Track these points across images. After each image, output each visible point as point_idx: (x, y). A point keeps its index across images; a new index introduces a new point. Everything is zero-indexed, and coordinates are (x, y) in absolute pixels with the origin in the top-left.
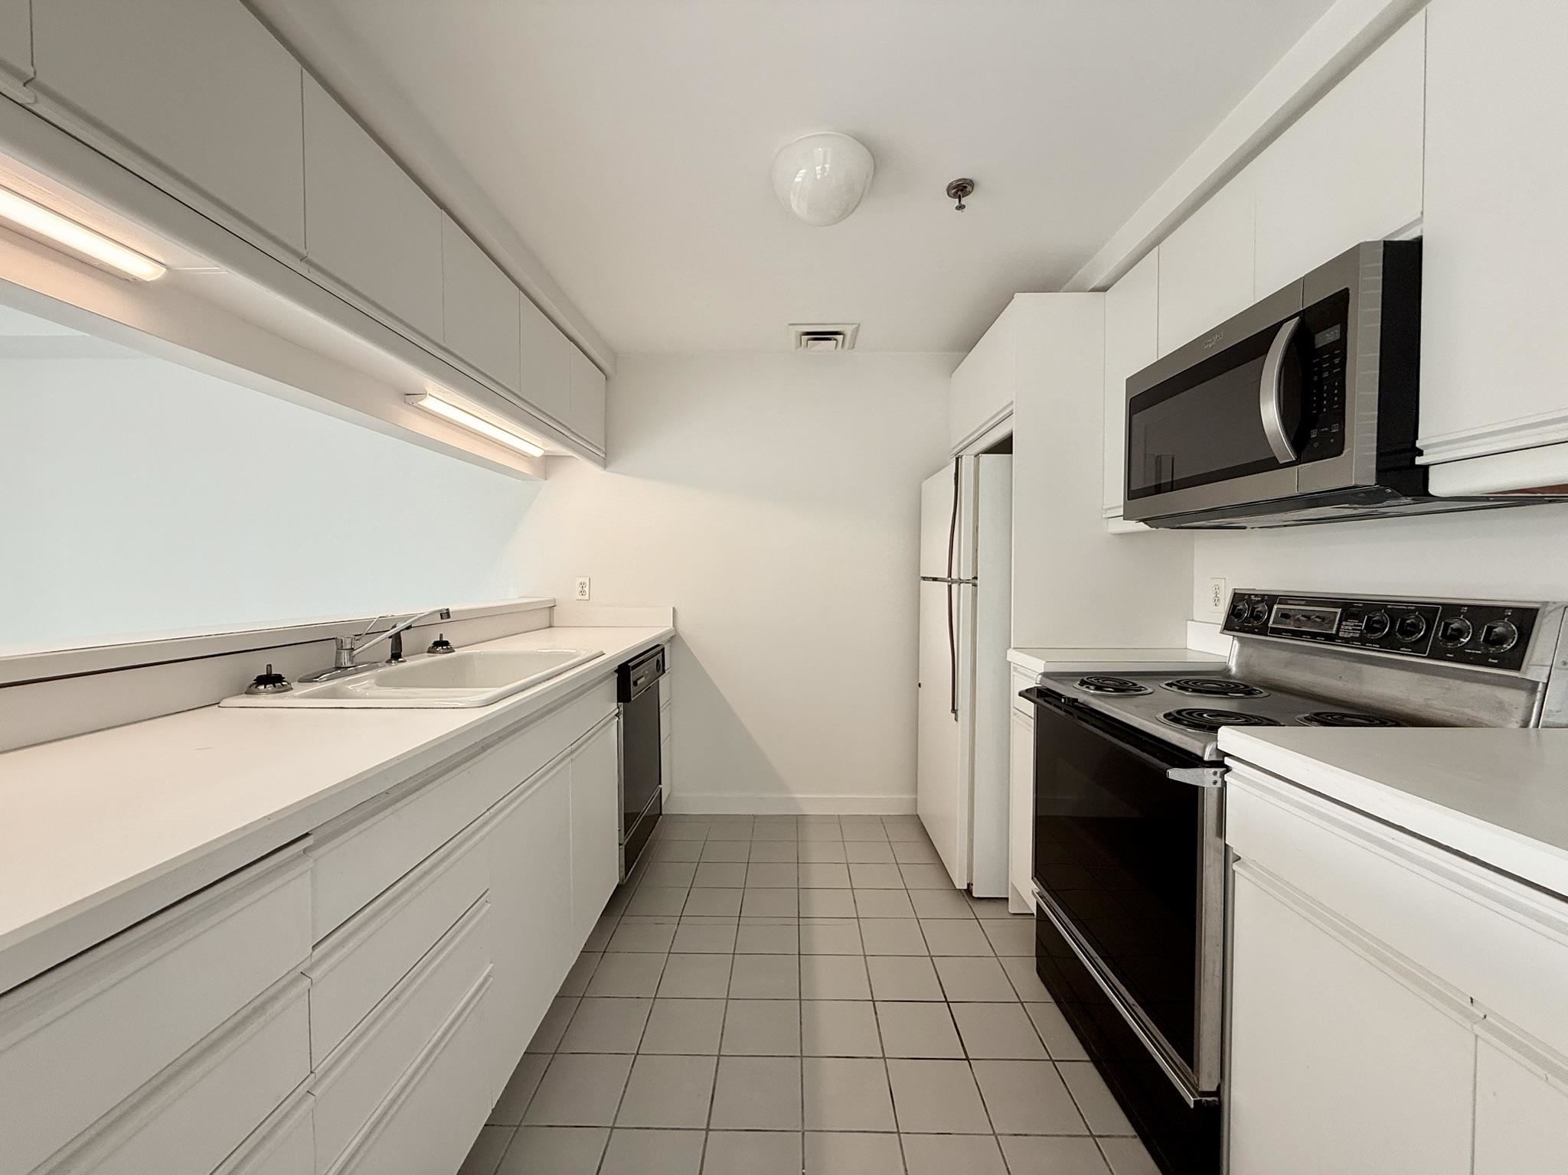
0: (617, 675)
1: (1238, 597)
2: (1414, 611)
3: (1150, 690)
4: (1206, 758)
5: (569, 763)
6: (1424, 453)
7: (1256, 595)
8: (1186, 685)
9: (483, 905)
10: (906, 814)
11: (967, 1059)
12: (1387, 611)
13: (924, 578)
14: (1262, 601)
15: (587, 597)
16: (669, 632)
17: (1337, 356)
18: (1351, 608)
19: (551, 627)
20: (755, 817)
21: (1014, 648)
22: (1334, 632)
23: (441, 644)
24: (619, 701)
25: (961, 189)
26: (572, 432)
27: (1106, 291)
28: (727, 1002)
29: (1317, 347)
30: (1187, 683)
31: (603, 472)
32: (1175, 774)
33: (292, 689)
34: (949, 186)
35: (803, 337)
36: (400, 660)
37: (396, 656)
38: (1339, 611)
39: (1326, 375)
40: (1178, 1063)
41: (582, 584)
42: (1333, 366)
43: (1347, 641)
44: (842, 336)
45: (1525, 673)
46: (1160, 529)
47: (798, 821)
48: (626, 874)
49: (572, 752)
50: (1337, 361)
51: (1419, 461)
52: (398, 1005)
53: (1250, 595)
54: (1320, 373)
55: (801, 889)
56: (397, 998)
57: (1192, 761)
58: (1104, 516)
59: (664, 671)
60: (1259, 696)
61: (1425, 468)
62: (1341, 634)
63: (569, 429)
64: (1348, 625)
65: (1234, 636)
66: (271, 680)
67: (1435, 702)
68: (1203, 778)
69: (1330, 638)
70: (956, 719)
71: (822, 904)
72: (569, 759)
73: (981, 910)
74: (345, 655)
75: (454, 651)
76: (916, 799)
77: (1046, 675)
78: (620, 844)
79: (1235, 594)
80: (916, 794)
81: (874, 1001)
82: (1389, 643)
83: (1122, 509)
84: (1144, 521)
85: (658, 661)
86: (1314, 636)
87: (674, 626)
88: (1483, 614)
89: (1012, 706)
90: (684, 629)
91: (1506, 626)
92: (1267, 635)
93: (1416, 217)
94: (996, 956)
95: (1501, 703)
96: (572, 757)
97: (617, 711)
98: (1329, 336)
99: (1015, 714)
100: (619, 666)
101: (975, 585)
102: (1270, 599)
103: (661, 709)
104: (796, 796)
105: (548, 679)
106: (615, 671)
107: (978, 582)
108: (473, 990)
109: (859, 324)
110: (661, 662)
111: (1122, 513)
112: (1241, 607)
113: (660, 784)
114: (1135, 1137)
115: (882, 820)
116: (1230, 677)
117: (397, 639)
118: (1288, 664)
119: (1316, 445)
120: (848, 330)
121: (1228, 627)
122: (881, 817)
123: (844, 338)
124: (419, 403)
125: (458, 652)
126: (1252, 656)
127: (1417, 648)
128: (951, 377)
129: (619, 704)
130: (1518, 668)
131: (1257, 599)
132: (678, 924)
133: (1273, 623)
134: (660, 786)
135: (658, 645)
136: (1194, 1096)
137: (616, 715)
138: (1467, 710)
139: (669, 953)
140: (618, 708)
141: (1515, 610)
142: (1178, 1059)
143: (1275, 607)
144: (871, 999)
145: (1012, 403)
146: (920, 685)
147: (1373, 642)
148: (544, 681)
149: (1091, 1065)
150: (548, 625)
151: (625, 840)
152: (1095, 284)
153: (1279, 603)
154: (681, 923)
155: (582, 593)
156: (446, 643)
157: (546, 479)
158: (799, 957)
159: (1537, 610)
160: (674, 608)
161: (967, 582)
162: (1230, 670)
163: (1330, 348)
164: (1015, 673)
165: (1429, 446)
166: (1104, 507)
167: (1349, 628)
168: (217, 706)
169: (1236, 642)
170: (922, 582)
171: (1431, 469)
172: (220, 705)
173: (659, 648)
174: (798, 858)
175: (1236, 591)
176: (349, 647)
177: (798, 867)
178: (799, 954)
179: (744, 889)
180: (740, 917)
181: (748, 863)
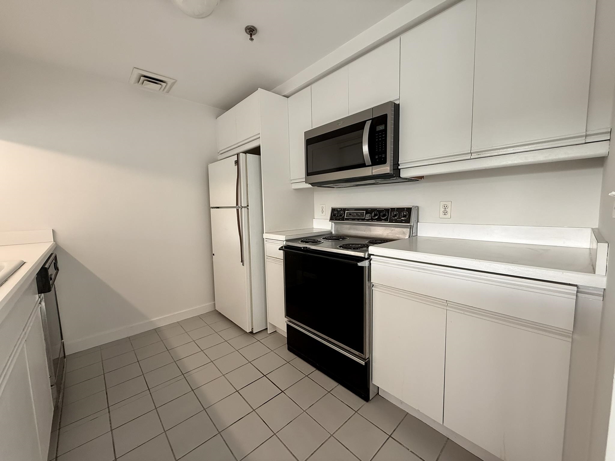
1: (333, 210)
2: (384, 210)
3: (322, 241)
4: (366, 257)
6: (400, 165)
7: (339, 209)
8: (328, 238)
10: (210, 311)
11: (282, 392)
12: (377, 211)
13: (212, 208)
14: (341, 210)
17: (383, 134)
18: (369, 211)
20: (129, 338)
21: (265, 233)
22: (364, 218)
24: (39, 293)
25: (251, 31)
27: (288, 98)
28: (166, 433)
29: (377, 130)
30: (328, 237)
32: (360, 264)
34: (246, 28)
35: (141, 77)
38: (365, 211)
39: (380, 139)
40: (357, 354)
42: (382, 137)
43: (368, 220)
44: (165, 84)
45: (411, 224)
46: (315, 187)
47: (157, 331)
50: (384, 136)
51: (399, 167)
53: (337, 209)
54: (379, 138)
55: (176, 362)
57: (362, 259)
58: (291, 182)
59: (58, 270)
60: (347, 239)
61: (400, 169)
62: (366, 218)
64: (368, 215)
65: (332, 222)
67: (389, 234)
68: (365, 264)
69: (363, 220)
70: (243, 265)
71: (190, 364)
73: (258, 337)
76: (215, 303)
77: (287, 241)
79: (332, 209)
80: (215, 301)
81: (238, 391)
82: (379, 220)
83: (305, 179)
84: (310, 184)
85: (55, 264)
86: (358, 220)
87: (55, 242)
88: (400, 210)
89: (265, 256)
90: (62, 242)
91: (406, 212)
92: (344, 221)
93: (398, 98)
94: (272, 351)
95: (404, 232)
97: (39, 300)
98: (381, 127)
99: (267, 258)
100: (40, 270)
101: (248, 209)
102: (344, 210)
104: (152, 320)
106: (36, 276)
107: (249, 207)
109: (176, 81)
111: (305, 181)
112: (335, 213)
113: (63, 339)
114: (338, 385)
115: (200, 317)
116: (333, 235)
118: (350, 229)
119: (378, 160)
120: (170, 82)
121: (331, 219)
122: (198, 316)
123: (166, 86)
126: (338, 228)
127: (386, 220)
128: (216, 119)
129: (40, 295)
130: (409, 223)
131: (339, 210)
133: (346, 217)
135: (52, 254)
136: (364, 362)
137: (39, 303)
138: (397, 235)
139: (112, 430)
140: (39, 297)
141: (407, 208)
142: (357, 353)
143: (346, 212)
144: (236, 391)
145: (259, 134)
146: (214, 255)
147: (383, 220)
149: (317, 371)
152: (286, 93)
153: (347, 211)
154: (110, 411)
158: (194, 392)
159: (411, 208)
160: (53, 230)
161: (245, 207)
162: (332, 233)
163: (381, 131)
164: (266, 243)
165: (401, 164)
166: (291, 179)
167: (368, 216)
169: (333, 223)
170: (211, 209)
171: (401, 170)
173: (54, 256)
174: (167, 348)
175: (333, 208)
177: (169, 352)
178: (193, 390)
179: (143, 374)
180: (149, 389)
181: (138, 361)
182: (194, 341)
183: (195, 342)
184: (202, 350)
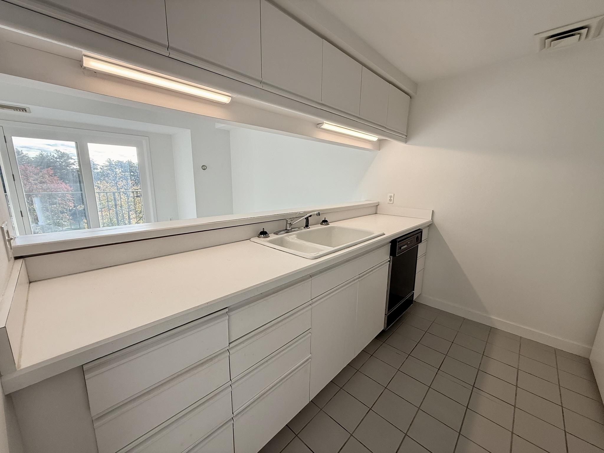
0: (391, 244)
5: (357, 282)
9: (308, 333)
10: (582, 356)
15: (392, 202)
16: (429, 222)
19: (376, 213)
20: (464, 319)
23: (325, 221)
24: (390, 255)
26: (387, 129)
28: (418, 410)
31: (405, 145)
33: (269, 237)
35: (546, 41)
36: (308, 227)
37: (307, 226)
41: (391, 197)
44: (587, 29)
47: (491, 331)
48: (387, 328)
49: (359, 278)
52: (266, 364)
55: (479, 371)
56: (267, 361)
59: (421, 242)
63: (386, 128)
66: (264, 233)
72: (358, 280)
74: (288, 225)
75: (329, 224)
76: (591, 350)
78: (385, 315)
80: (592, 346)
85: (417, 237)
87: (432, 219)
90: (437, 221)
96: (360, 279)
97: (389, 259)
100: (392, 240)
103: (418, 258)
104: (493, 317)
105: (349, 247)
106: (390, 242)
108: (302, 362)
110: (420, 238)
113: (414, 290)
115: (556, 352)
117: (307, 219)
120: (594, 23)
122: (555, 349)
123: (588, 31)
124: (321, 127)
125: (331, 225)
129: (391, 256)
132: (407, 358)
134: (413, 291)
137: (389, 261)
139: (398, 370)
140: (390, 258)
148: (347, 248)
150: (375, 213)
151: (388, 313)
154: (409, 358)
155: (390, 200)
156: (326, 221)
157: (379, 150)
160: (433, 211)
168: (249, 240)
172: (250, 240)
173: (419, 231)
174: (485, 352)
176: (289, 223)
177: (482, 357)
178: (467, 407)
179: (446, 355)
180: (439, 369)
181: (453, 342)
182: (518, 369)
183: (518, 371)
184: (517, 386)
